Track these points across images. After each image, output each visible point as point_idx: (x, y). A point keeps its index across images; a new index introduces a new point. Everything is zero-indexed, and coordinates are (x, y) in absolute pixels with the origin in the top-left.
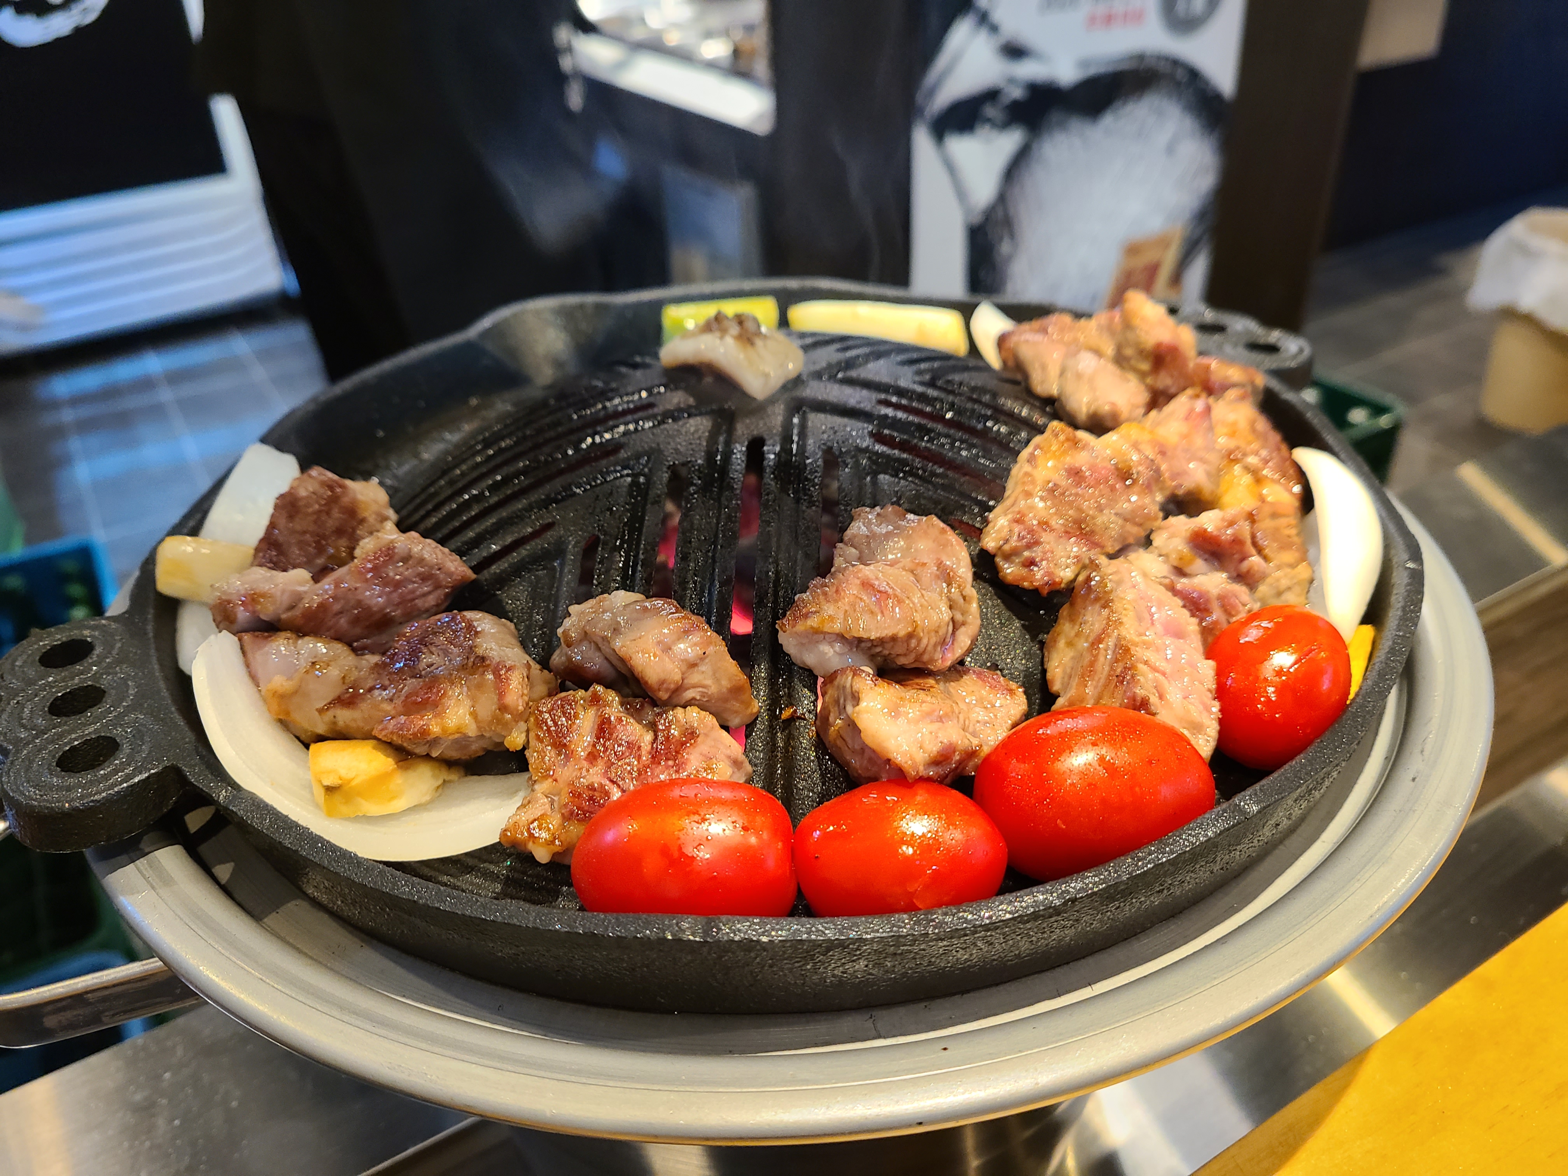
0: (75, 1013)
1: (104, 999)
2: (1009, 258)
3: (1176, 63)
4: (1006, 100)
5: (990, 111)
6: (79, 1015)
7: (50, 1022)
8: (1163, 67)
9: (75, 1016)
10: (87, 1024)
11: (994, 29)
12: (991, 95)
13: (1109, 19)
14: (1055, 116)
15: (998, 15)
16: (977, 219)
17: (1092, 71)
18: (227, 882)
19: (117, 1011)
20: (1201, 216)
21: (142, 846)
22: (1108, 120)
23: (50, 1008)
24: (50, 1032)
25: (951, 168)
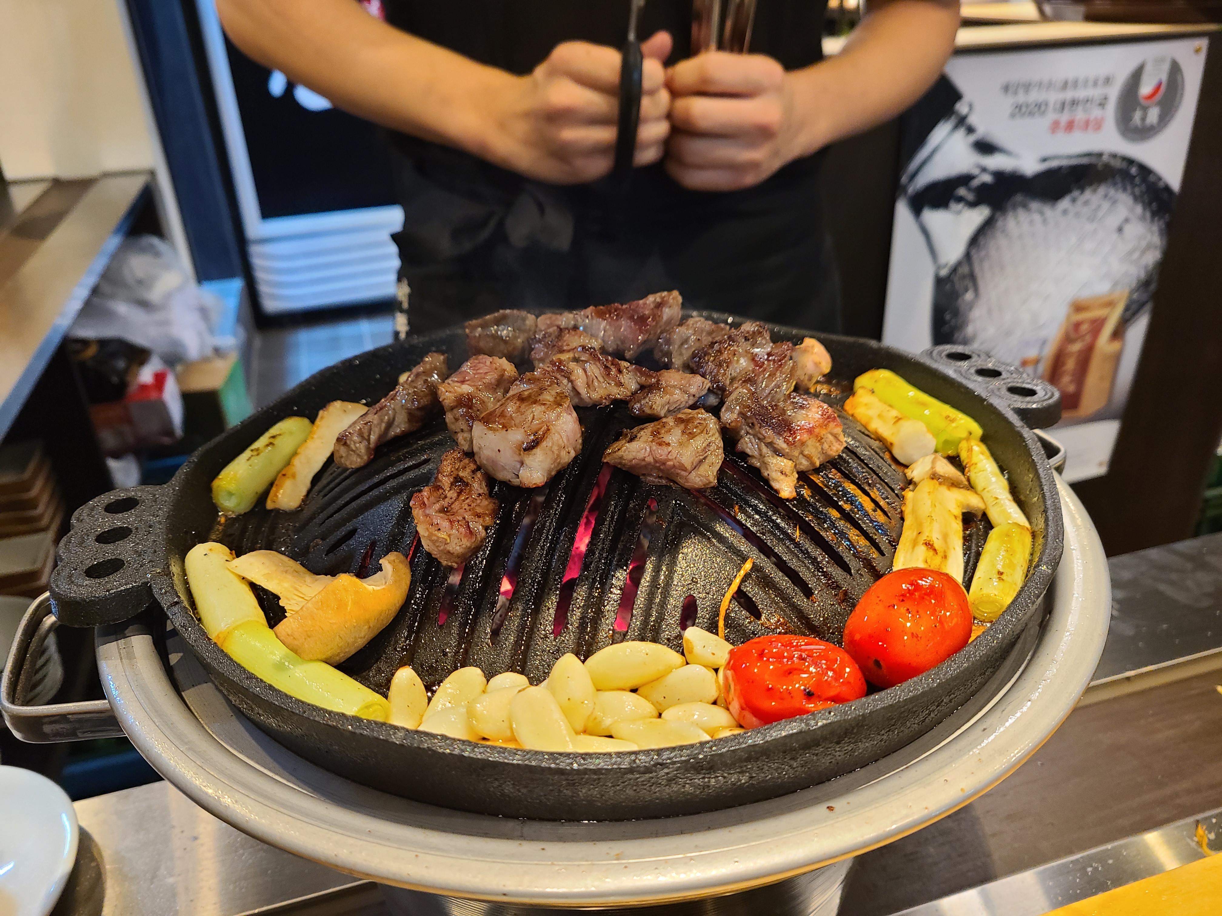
0: (62, 726)
1: (79, 721)
2: (971, 306)
3: (1131, 162)
4: (975, 183)
5: (962, 191)
6: (64, 728)
7: (47, 729)
8: (1117, 164)
9: (61, 728)
10: (67, 735)
11: (970, 130)
12: (965, 180)
13: (1070, 126)
14: (1019, 198)
15: (973, 120)
16: (944, 272)
17: (1054, 164)
18: (174, 664)
19: (87, 730)
20: (1145, 284)
21: (126, 632)
22: (1065, 203)
23: (46, 720)
24: (45, 736)
25: (925, 232)
